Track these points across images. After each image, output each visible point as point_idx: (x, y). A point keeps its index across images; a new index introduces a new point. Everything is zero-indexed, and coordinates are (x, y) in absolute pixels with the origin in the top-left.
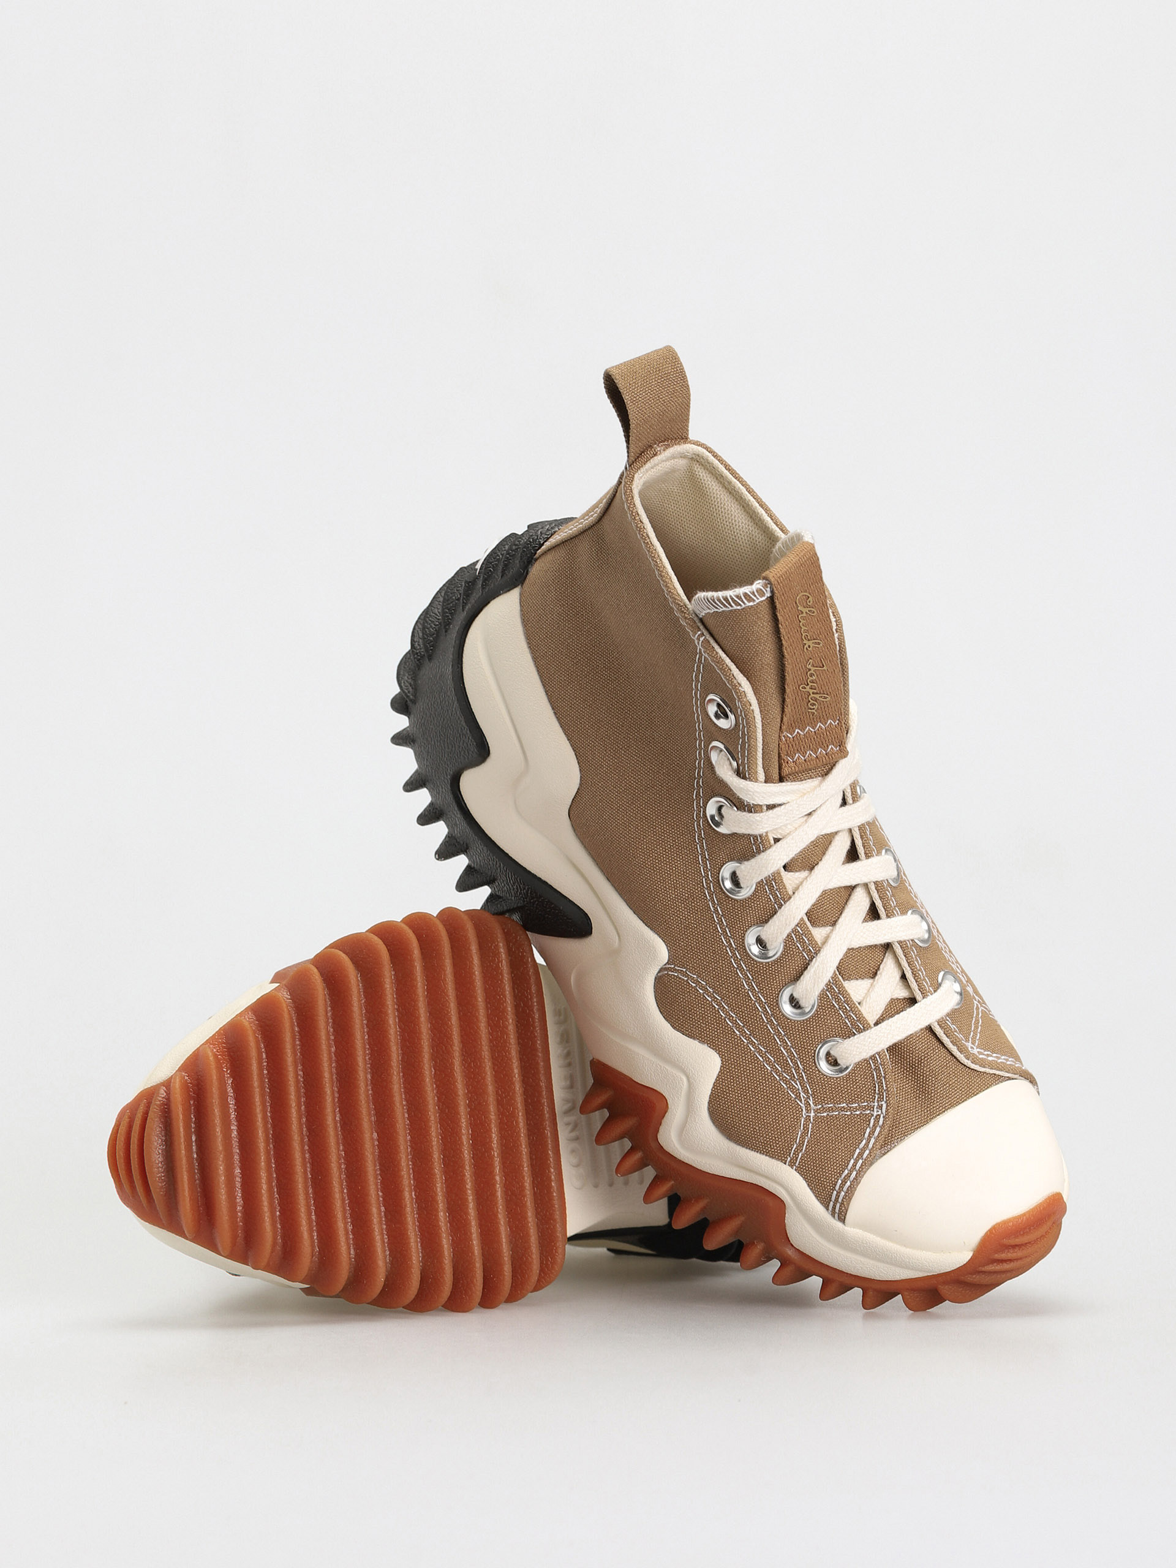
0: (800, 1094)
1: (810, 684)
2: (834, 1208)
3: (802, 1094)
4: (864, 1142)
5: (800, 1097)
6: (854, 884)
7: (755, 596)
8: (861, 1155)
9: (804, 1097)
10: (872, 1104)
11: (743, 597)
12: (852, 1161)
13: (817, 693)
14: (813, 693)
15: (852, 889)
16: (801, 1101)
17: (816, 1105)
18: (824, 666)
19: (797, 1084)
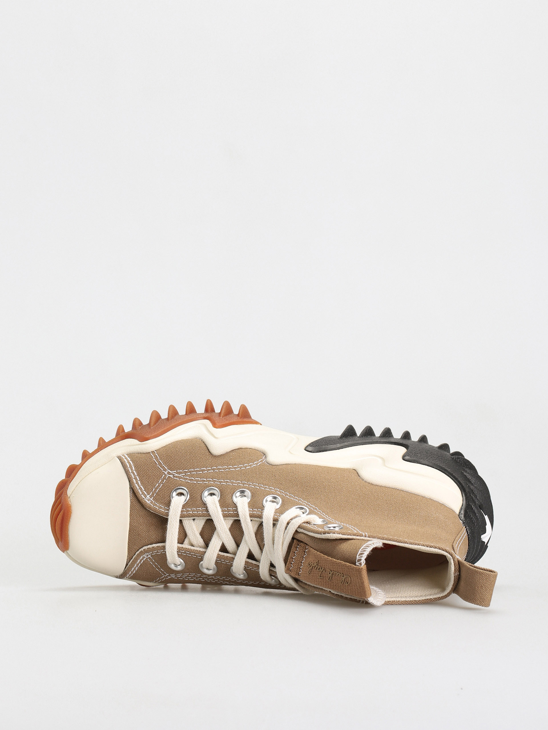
0: (177, 474)
1: (317, 566)
2: (124, 456)
3: (177, 475)
4: (140, 484)
5: (176, 473)
6: (239, 548)
7: (360, 557)
8: (136, 479)
9: (175, 475)
10: (152, 498)
11: (363, 552)
12: (136, 474)
13: (312, 568)
14: (313, 566)
15: (238, 545)
16: (174, 472)
17: (168, 477)
18: (320, 577)
19: (182, 475)
